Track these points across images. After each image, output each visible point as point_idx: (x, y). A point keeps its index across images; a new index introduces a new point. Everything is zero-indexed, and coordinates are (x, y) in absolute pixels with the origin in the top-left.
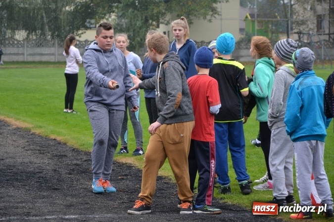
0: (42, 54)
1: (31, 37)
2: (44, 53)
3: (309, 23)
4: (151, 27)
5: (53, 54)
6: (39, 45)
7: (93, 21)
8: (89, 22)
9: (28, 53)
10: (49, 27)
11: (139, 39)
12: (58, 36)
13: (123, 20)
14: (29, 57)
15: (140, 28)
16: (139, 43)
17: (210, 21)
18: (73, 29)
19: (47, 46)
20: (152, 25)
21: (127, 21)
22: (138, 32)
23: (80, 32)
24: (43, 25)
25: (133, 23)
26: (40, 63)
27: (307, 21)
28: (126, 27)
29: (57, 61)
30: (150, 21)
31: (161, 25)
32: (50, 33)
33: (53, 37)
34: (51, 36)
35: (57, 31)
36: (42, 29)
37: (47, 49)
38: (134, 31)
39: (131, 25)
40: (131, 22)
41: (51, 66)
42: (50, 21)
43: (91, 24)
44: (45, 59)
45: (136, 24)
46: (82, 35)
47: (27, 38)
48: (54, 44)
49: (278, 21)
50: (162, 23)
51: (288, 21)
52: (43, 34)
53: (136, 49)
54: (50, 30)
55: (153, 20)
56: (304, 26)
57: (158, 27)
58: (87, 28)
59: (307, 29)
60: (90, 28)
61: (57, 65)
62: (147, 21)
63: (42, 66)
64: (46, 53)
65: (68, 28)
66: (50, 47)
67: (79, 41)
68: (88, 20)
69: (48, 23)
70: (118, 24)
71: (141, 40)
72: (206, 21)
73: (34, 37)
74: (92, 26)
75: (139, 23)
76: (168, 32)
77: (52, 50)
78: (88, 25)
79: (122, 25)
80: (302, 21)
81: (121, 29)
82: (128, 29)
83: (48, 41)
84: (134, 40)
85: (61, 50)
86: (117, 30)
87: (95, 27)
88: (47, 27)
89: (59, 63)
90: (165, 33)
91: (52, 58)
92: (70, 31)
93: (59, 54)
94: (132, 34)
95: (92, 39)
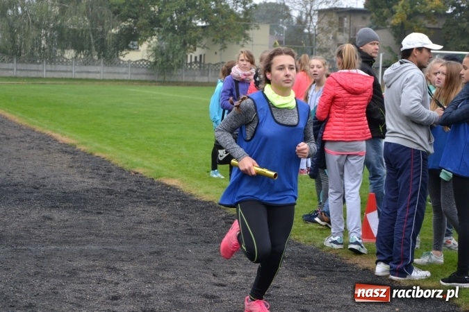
0: (88, 72)
1: (79, 56)
2: (90, 70)
3: (331, 51)
4: (189, 50)
5: (99, 72)
6: (86, 63)
7: (136, 43)
8: (132, 44)
9: (76, 70)
10: (96, 47)
11: (177, 61)
12: (104, 56)
13: (164, 43)
14: (76, 74)
15: (179, 51)
16: (177, 64)
17: (243, 46)
18: (118, 50)
19: (93, 65)
20: (189, 48)
21: (167, 43)
22: (177, 54)
23: (124, 53)
24: (90, 45)
25: (173, 46)
26: (87, 80)
27: (329, 49)
28: (166, 49)
29: (102, 78)
30: (188, 45)
31: (197, 49)
32: (97, 53)
33: (99, 58)
34: (98, 55)
35: (103, 51)
36: (90, 49)
37: (93, 67)
38: (173, 53)
39: (171, 47)
40: (170, 44)
41: (97, 83)
42: (97, 42)
44: (91, 76)
45: (175, 47)
46: (126, 56)
47: (75, 57)
48: (100, 63)
49: (303, 48)
50: (198, 47)
51: (312, 49)
52: (91, 52)
53: (175, 70)
54: (96, 50)
55: (190, 44)
56: (327, 54)
57: (195, 50)
58: (130, 49)
59: (329, 56)
60: (134, 49)
61: (102, 83)
62: (185, 44)
63: (88, 83)
64: (93, 70)
65: (113, 49)
66: (97, 65)
68: (131, 42)
69: (95, 43)
70: (159, 47)
71: (180, 61)
72: (239, 46)
73: (82, 56)
74: (134, 47)
75: (178, 46)
76: (204, 55)
77: (98, 68)
78: (130, 45)
79: (163, 47)
80: (325, 49)
81: (161, 51)
82: (168, 52)
83: (94, 61)
84: (173, 61)
85: (106, 69)
86: (158, 52)
87: (138, 48)
88: (94, 47)
89: (104, 80)
90: (201, 56)
91: (98, 76)
92: (114, 51)
93: (104, 73)
94: (171, 56)
95: (135, 60)
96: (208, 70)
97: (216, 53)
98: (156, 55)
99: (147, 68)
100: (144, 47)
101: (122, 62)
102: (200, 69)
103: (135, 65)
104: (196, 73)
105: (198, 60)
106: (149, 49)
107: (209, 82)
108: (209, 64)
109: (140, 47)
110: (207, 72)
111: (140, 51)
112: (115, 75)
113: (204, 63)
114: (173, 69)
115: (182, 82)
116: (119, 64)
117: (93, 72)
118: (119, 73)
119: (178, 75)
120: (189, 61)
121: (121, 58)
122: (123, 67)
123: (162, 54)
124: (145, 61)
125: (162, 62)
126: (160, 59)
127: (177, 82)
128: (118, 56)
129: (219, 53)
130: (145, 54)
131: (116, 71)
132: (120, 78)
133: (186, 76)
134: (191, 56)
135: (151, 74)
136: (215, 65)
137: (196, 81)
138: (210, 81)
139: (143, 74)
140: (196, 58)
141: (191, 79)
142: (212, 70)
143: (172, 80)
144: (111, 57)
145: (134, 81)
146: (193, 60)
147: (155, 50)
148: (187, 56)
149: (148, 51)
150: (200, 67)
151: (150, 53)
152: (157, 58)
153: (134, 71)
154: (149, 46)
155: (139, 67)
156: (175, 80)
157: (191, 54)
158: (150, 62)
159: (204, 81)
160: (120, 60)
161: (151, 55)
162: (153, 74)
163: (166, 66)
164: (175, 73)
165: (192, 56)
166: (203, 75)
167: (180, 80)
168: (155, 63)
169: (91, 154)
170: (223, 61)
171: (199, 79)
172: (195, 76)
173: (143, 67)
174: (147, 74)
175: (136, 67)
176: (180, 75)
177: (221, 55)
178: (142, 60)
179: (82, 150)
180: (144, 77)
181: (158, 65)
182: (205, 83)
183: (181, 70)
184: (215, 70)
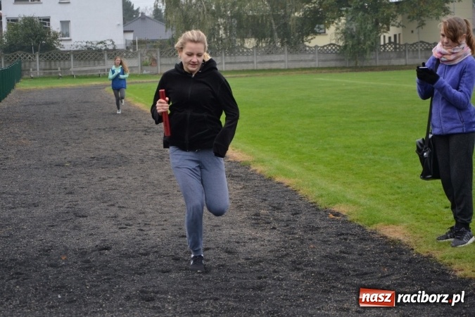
0: (272, 62)
1: (260, 45)
2: (273, 60)
4: (382, 30)
5: (283, 61)
6: (269, 53)
7: (322, 26)
8: (318, 28)
9: (258, 61)
10: (278, 33)
11: (369, 43)
12: (288, 42)
13: (353, 24)
14: (258, 65)
15: (371, 31)
16: (370, 47)
18: (303, 35)
19: (276, 53)
20: (382, 27)
21: (357, 24)
22: (369, 35)
23: (309, 38)
24: (272, 31)
25: (364, 26)
26: (270, 70)
28: (357, 31)
29: (287, 68)
30: (381, 24)
31: (391, 28)
32: (279, 40)
33: (282, 45)
34: (281, 43)
35: (287, 37)
36: (272, 36)
37: (277, 56)
38: (365, 34)
39: (362, 28)
40: (361, 25)
41: (281, 73)
42: (279, 28)
43: (321, 29)
44: (275, 66)
45: (366, 28)
46: (312, 41)
47: (256, 47)
48: (283, 51)
50: (392, 25)
52: (273, 41)
53: (368, 53)
54: (279, 37)
55: (383, 23)
57: (388, 29)
58: (316, 33)
60: (320, 33)
61: (287, 72)
62: (377, 24)
63: (272, 73)
64: (276, 60)
65: (297, 34)
66: (281, 53)
67: (308, 47)
68: (317, 26)
69: (277, 29)
70: (348, 28)
71: (373, 43)
72: (439, 21)
73: (264, 45)
74: (321, 31)
75: (369, 27)
76: (399, 34)
77: (282, 57)
78: (317, 30)
79: (352, 29)
81: (351, 33)
82: (359, 33)
83: (277, 48)
84: (365, 43)
85: (291, 57)
86: (347, 34)
87: (325, 32)
88: (276, 34)
89: (289, 70)
90: (395, 36)
91: (282, 66)
92: (299, 37)
93: (288, 61)
94: (362, 38)
95: (322, 45)
96: (405, 51)
97: (412, 32)
98: (345, 38)
99: (336, 53)
100: (332, 30)
101: (307, 48)
102: (395, 51)
103: (322, 51)
104: (392, 55)
105: (393, 40)
106: (338, 31)
107: (406, 65)
108: (405, 45)
109: (327, 30)
110: (403, 53)
111: (327, 35)
112: (301, 63)
113: (399, 44)
114: (366, 52)
115: (376, 67)
116: (304, 50)
117: (277, 62)
118: (305, 61)
119: (371, 59)
120: (382, 43)
121: (307, 44)
122: (310, 53)
123: (353, 37)
124: (334, 45)
125: (352, 46)
126: (350, 43)
127: (371, 67)
128: (303, 41)
129: (416, 31)
130: (334, 37)
131: (302, 58)
132: (307, 67)
133: (380, 59)
134: (384, 37)
135: (341, 60)
136: (413, 45)
137: (391, 64)
138: (408, 63)
139: (332, 60)
140: (390, 38)
141: (386, 63)
142: (409, 51)
143: (365, 65)
144: (295, 44)
145: (322, 68)
146: (387, 41)
147: (344, 33)
148: (380, 37)
149: (336, 34)
150: (395, 48)
151: (339, 36)
152: (346, 42)
153: (322, 57)
154: (337, 29)
155: (328, 53)
156: (368, 65)
157: (385, 34)
158: (339, 46)
159: (400, 64)
160: (306, 46)
161: (340, 38)
162: (343, 60)
163: (357, 50)
164: (367, 57)
165: (387, 36)
166: (399, 57)
167: (374, 64)
168: (345, 47)
169: (270, 179)
170: (421, 40)
171: (395, 62)
172: (391, 59)
173: (332, 53)
174: (336, 60)
175: (324, 53)
176: (374, 58)
177: (418, 33)
178: (330, 45)
179: (258, 172)
180: (333, 64)
181: (348, 49)
182: (402, 66)
183: (374, 53)
184: (413, 51)
